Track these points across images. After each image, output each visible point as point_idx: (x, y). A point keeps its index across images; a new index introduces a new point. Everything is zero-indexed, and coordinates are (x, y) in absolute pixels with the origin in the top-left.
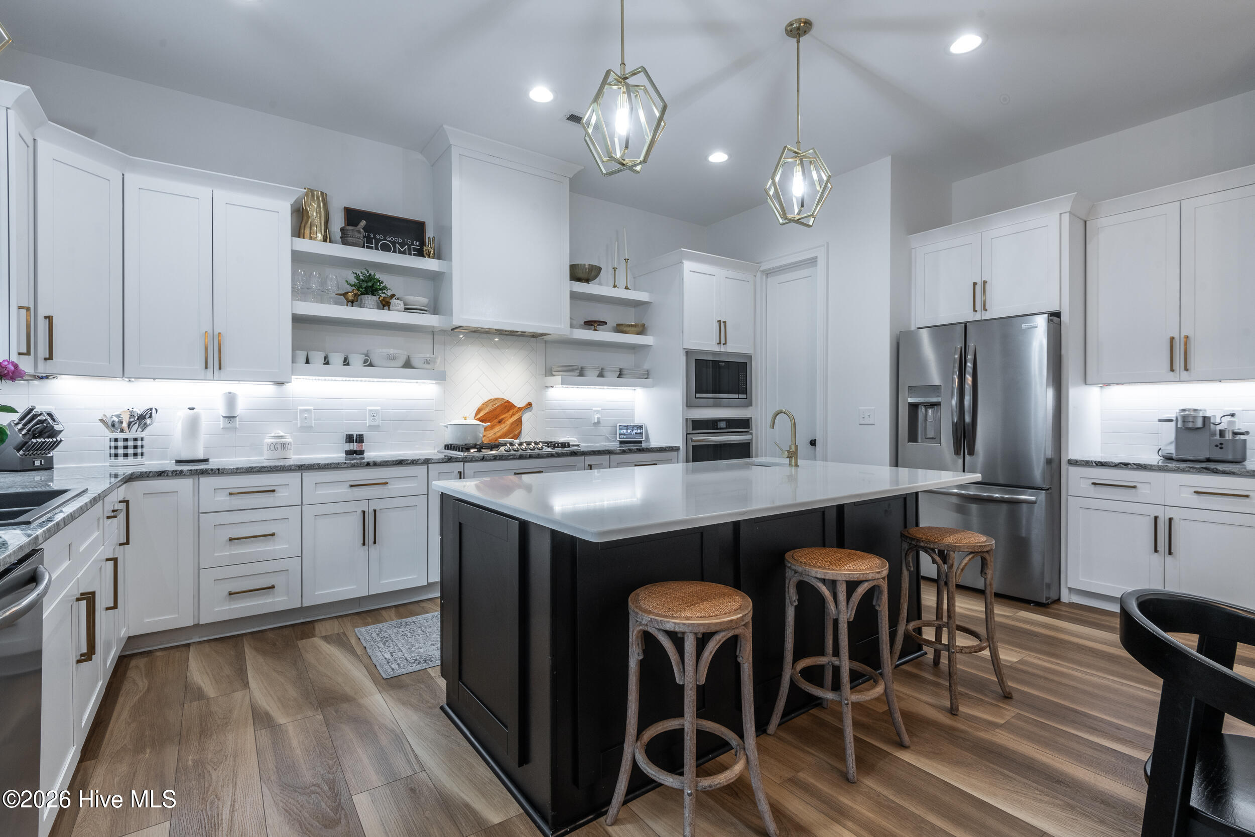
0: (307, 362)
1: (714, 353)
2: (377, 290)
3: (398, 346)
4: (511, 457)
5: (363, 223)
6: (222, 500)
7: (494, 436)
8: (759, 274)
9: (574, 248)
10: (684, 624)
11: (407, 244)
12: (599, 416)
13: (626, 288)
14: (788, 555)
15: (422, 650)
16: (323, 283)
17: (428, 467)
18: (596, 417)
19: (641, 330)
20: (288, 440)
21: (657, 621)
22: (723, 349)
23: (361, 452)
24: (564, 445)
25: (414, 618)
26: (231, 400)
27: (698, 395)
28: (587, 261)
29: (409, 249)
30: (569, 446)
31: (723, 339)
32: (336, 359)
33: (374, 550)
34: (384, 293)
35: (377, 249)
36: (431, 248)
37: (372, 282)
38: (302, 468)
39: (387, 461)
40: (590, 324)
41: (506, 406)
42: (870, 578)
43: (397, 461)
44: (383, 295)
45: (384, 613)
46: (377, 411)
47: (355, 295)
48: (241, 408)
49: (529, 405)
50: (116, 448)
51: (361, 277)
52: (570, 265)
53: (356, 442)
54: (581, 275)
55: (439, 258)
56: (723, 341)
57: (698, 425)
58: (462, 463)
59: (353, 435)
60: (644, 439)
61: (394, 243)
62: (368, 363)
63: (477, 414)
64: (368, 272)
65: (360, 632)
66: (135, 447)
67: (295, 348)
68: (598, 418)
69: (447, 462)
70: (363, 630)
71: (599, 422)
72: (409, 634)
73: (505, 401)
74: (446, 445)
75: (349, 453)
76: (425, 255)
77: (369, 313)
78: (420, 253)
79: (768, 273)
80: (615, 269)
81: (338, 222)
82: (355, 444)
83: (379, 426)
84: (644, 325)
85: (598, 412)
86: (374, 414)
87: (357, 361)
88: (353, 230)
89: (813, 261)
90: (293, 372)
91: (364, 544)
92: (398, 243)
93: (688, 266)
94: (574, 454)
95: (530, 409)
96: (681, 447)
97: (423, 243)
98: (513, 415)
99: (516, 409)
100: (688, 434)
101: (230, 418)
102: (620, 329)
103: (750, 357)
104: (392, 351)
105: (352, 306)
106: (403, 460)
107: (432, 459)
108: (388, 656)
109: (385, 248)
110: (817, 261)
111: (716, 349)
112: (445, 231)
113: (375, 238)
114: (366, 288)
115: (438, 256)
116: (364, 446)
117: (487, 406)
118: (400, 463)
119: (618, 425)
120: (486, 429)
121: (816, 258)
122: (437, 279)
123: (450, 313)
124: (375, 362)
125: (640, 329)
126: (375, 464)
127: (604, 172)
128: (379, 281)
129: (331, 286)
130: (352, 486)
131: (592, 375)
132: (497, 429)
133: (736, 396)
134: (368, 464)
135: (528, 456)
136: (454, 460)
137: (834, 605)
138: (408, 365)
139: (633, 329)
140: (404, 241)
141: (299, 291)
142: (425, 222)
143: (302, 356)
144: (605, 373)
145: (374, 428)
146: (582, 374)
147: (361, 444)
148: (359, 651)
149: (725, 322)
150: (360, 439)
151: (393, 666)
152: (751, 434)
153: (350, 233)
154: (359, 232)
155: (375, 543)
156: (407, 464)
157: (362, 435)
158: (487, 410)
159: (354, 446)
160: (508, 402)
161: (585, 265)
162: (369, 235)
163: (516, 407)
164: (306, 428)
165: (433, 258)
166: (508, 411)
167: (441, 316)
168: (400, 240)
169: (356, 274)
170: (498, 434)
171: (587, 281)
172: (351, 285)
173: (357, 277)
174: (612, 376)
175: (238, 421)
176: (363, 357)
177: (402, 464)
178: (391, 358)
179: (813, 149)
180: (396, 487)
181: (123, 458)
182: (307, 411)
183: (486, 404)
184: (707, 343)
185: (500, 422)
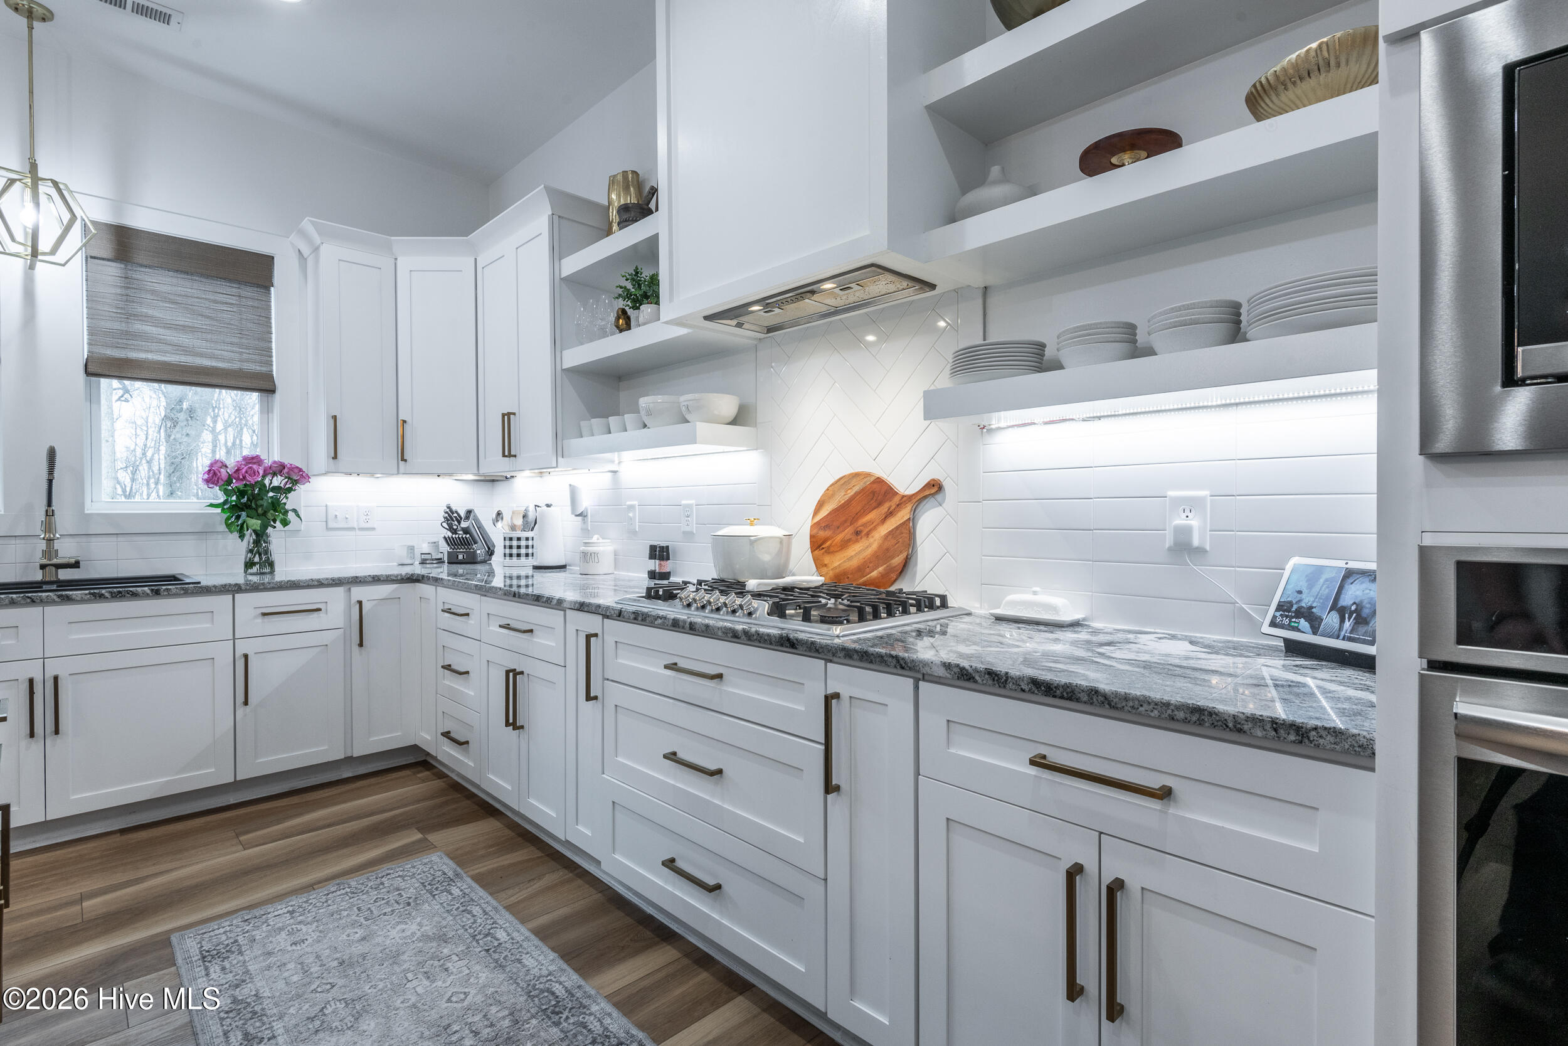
4: (659, 621)
7: (846, 567)
17: (565, 615)
26: (573, 492)
32: (614, 425)
33: (523, 740)
38: (478, 589)
39: (528, 595)
41: (873, 493)
43: (534, 595)
46: (689, 506)
48: (586, 502)
49: (934, 488)
50: (511, 547)
58: (600, 617)
62: (644, 425)
63: (815, 513)
66: (527, 547)
69: (581, 610)
73: (872, 479)
86: (688, 513)
87: (632, 423)
95: (939, 497)
98: (890, 514)
99: (896, 500)
100: (1435, 669)
106: (539, 596)
107: (567, 601)
117: (842, 490)
124: (646, 422)
126: (520, 597)
134: (514, 596)
135: (687, 625)
136: (586, 609)
145: (688, 536)
147: (663, 562)
150: (664, 554)
156: (543, 602)
158: (833, 504)
160: (879, 481)
163: (899, 494)
166: (880, 504)
170: (856, 563)
175: (589, 521)
177: (539, 601)
180: (539, 643)
181: (515, 558)
182: (632, 507)
183: (833, 489)
185: (859, 533)
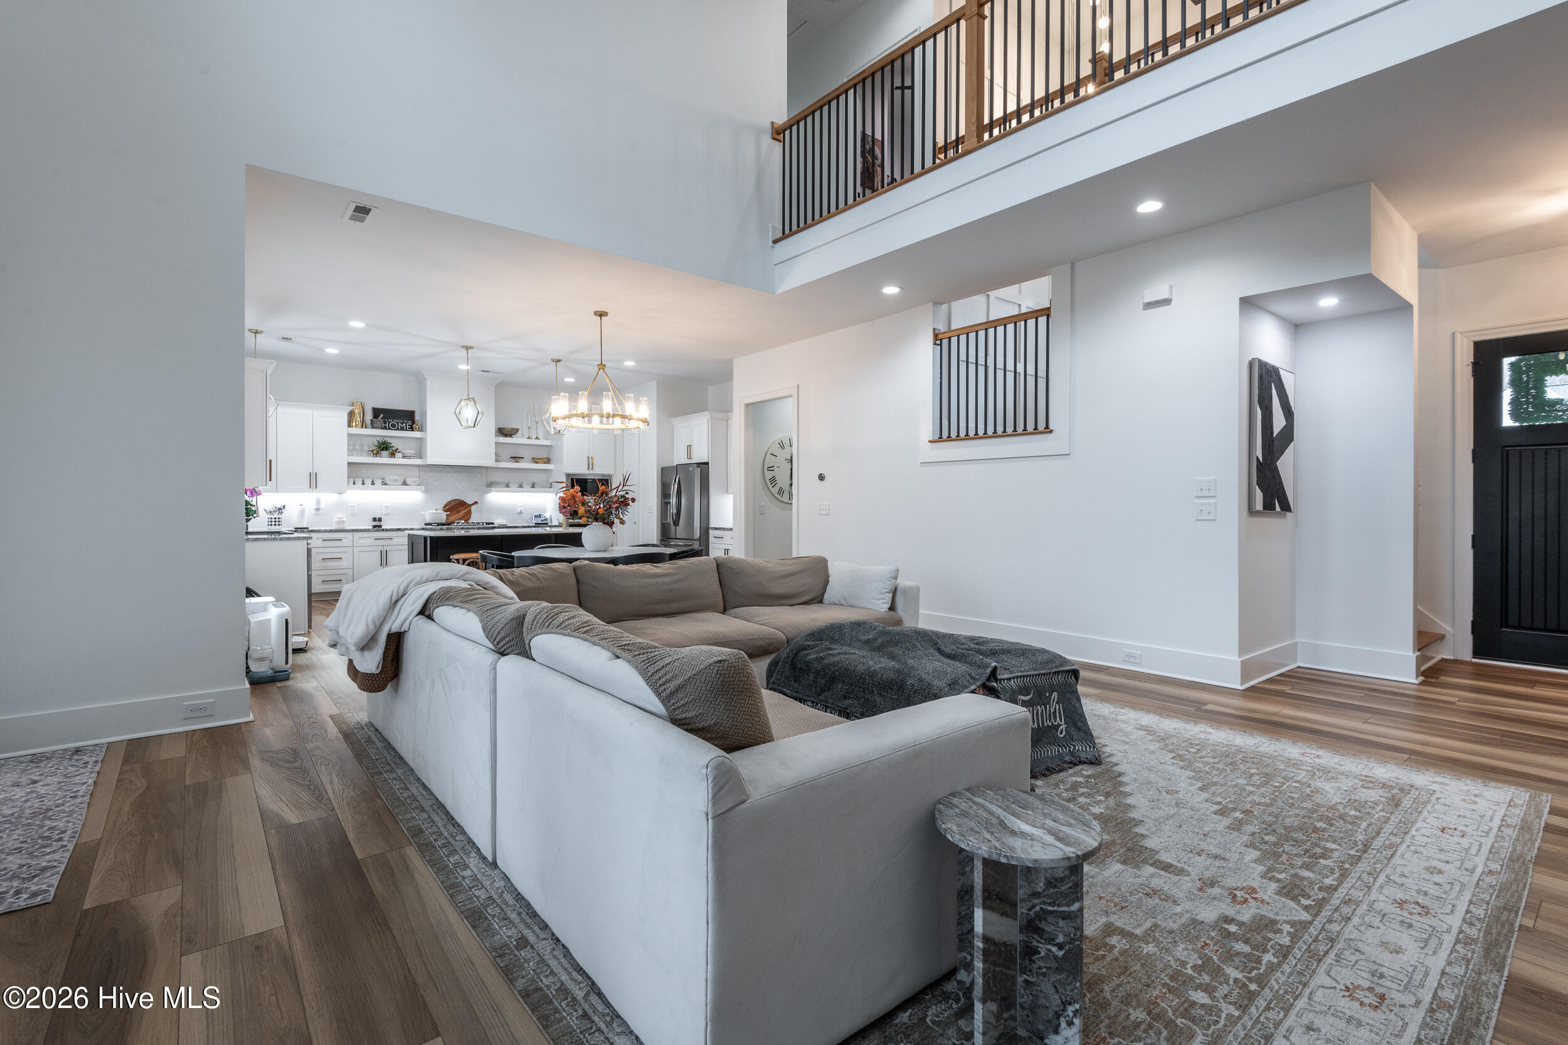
0: (354, 484)
1: (586, 474)
2: (388, 449)
3: (399, 475)
4: (457, 528)
5: (382, 415)
6: (320, 543)
7: (453, 520)
9: (497, 420)
11: (405, 424)
12: (522, 509)
13: (537, 438)
16: (362, 445)
17: (411, 531)
18: (520, 510)
19: (548, 461)
20: (344, 519)
22: (591, 472)
23: (380, 526)
24: (489, 524)
26: (318, 502)
28: (510, 425)
29: (407, 428)
31: (590, 465)
32: (368, 482)
34: (392, 450)
35: (388, 429)
36: (417, 426)
37: (386, 445)
38: (353, 531)
39: (392, 529)
40: (516, 459)
41: (462, 503)
43: (395, 529)
46: (388, 506)
47: (378, 451)
48: (322, 506)
49: (476, 503)
50: (270, 520)
52: (497, 429)
53: (378, 521)
54: (504, 434)
55: (422, 431)
56: (590, 469)
59: (376, 518)
60: (549, 521)
61: (398, 425)
62: (384, 483)
63: (443, 508)
64: (384, 440)
66: (278, 521)
67: (349, 477)
71: (521, 513)
73: (461, 500)
75: (374, 527)
76: (414, 430)
77: (384, 459)
78: (412, 429)
80: (529, 428)
81: (369, 416)
83: (389, 513)
84: (549, 459)
86: (387, 508)
87: (378, 482)
88: (377, 420)
90: (348, 489)
91: (381, 565)
95: (476, 505)
97: (413, 422)
98: (465, 507)
101: (317, 509)
102: (535, 460)
103: (610, 476)
104: (396, 478)
105: (376, 457)
107: (415, 528)
109: (394, 428)
111: (587, 472)
112: (424, 414)
113: (388, 423)
114: (383, 448)
115: (421, 429)
116: (382, 523)
118: (399, 530)
119: (534, 514)
120: (449, 515)
122: (421, 441)
123: (426, 458)
124: (387, 483)
125: (546, 460)
126: (387, 530)
128: (389, 444)
129: (366, 448)
130: (375, 540)
131: (513, 487)
132: (456, 516)
134: (383, 530)
138: (405, 483)
139: (542, 461)
140: (403, 423)
141: (351, 451)
142: (414, 412)
143: (352, 481)
144: (510, 485)
145: (386, 514)
146: (508, 486)
147: (380, 522)
149: (592, 459)
150: (380, 520)
153: (375, 422)
154: (380, 421)
155: (386, 565)
156: (402, 530)
157: (381, 518)
158: (450, 506)
159: (377, 523)
160: (463, 501)
161: (506, 428)
162: (385, 422)
163: (468, 504)
164: (353, 514)
165: (419, 432)
166: (462, 506)
167: (422, 459)
168: (401, 423)
169: (378, 440)
170: (456, 519)
171: (511, 436)
172: (375, 447)
173: (379, 443)
174: (527, 487)
175: (321, 510)
176: (381, 481)
178: (396, 481)
180: (396, 541)
181: (273, 526)
182: (354, 506)
183: (449, 503)
184: (580, 469)
185: (458, 512)
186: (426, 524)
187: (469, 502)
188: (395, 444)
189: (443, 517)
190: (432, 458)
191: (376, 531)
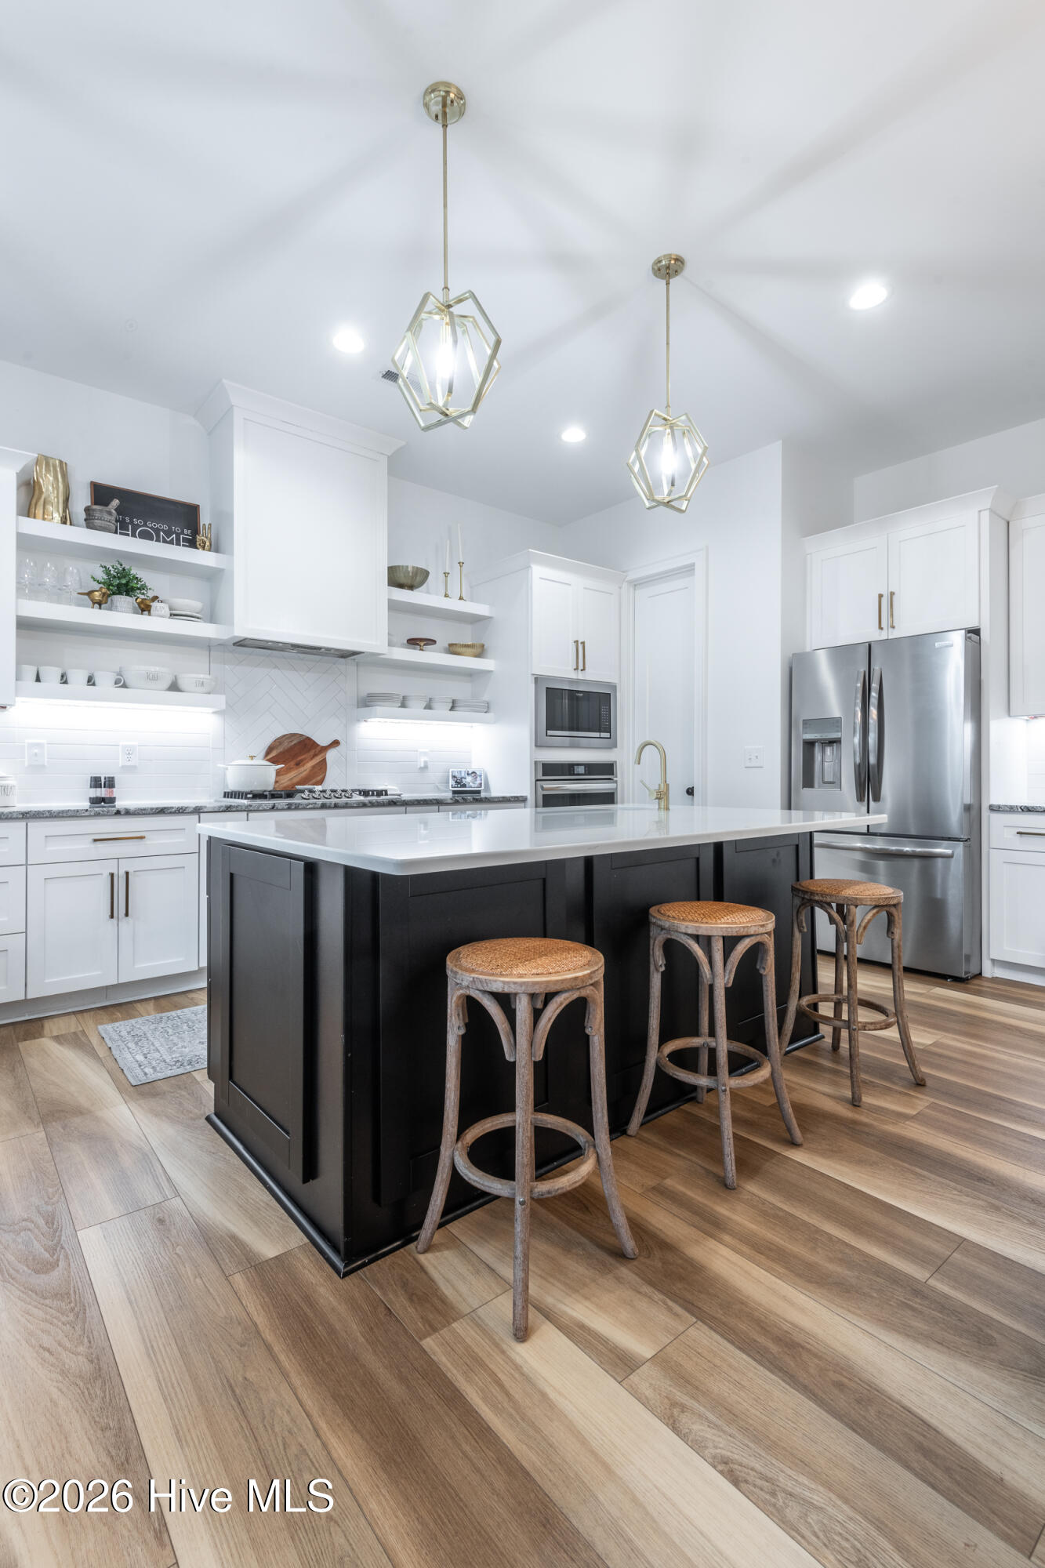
0: (38, 679)
1: (571, 681)
2: (133, 589)
3: (162, 663)
4: (310, 806)
5: (116, 503)
7: (289, 783)
8: (625, 585)
9: (395, 540)
10: (515, 983)
11: (175, 532)
12: (426, 759)
13: (461, 598)
14: (653, 911)
15: (187, 1050)
16: (60, 578)
17: (199, 817)
18: (422, 760)
19: (480, 651)
20: (10, 783)
21: (481, 981)
22: (581, 676)
23: (112, 800)
24: (380, 793)
25: (179, 1012)
27: (550, 732)
28: (408, 562)
29: (178, 539)
30: (386, 794)
31: (580, 663)
32: (77, 676)
33: (126, 925)
34: (143, 594)
35: (134, 535)
36: (206, 537)
37: (127, 579)
38: (28, 816)
39: (144, 809)
40: (413, 642)
41: (306, 744)
42: (752, 933)
43: (157, 809)
44: (142, 597)
45: (138, 1006)
46: (131, 747)
47: (104, 594)
49: (336, 743)
51: (112, 572)
52: (389, 568)
53: (105, 787)
54: (403, 580)
55: (217, 551)
56: (581, 667)
57: (550, 770)
58: (245, 813)
59: (100, 778)
60: (483, 788)
61: (157, 531)
62: (121, 683)
63: (268, 753)
64: (121, 565)
65: (106, 1030)
67: (20, 662)
68: (426, 762)
69: (225, 811)
70: (109, 1027)
71: (425, 768)
72: (170, 1031)
73: (304, 737)
74: (225, 793)
75: (95, 801)
76: (198, 546)
77: (122, 618)
78: (192, 543)
79: (636, 584)
80: (446, 574)
81: (82, 500)
82: (103, 789)
83: (135, 767)
84: (483, 646)
85: (425, 754)
86: (129, 752)
87: (105, 680)
88: (101, 511)
89: (690, 569)
90: (19, 693)
91: (112, 916)
92: (163, 531)
93: (538, 571)
94: (393, 803)
95: (337, 747)
96: (529, 797)
97: (195, 531)
98: (315, 755)
99: (319, 748)
100: (537, 780)
102: (452, 649)
103: (614, 687)
104: (153, 669)
105: (100, 608)
106: (165, 808)
107: (205, 807)
108: (140, 1058)
109: (145, 536)
110: (694, 569)
111: (573, 675)
112: (225, 517)
113: (132, 522)
114: (119, 586)
115: (215, 548)
116: (116, 792)
117: (280, 743)
118: (162, 811)
119: (451, 770)
120: (278, 773)
121: (693, 565)
122: (213, 578)
123: (228, 621)
124: (128, 683)
125: (479, 650)
126: (128, 813)
127: (423, 425)
128: (137, 578)
129: (72, 582)
130: (95, 840)
131: (417, 707)
132: (292, 774)
133: (597, 734)
134: (118, 813)
135: (333, 805)
136: (234, 809)
137: (709, 967)
138: (174, 687)
139: (469, 650)
140: (170, 528)
141: (26, 587)
142: (199, 506)
143: (30, 671)
144: (434, 705)
145: (127, 769)
146: (403, 705)
147: (111, 790)
148: (102, 1053)
149: (583, 643)
150: (110, 783)
151: (146, 1070)
152: (616, 782)
153: (97, 515)
154: (110, 513)
155: (127, 914)
156: (171, 813)
157: (113, 778)
158: (281, 749)
159: (102, 792)
160: (309, 739)
161: (407, 567)
162: (124, 520)
163: (318, 745)
164: (36, 768)
165: (210, 550)
166: (309, 751)
167: (219, 626)
168: (165, 527)
169: (105, 567)
170: (295, 780)
171: (411, 587)
172: (98, 581)
173: (107, 572)
174: (442, 709)
176: (113, 677)
177: (164, 813)
178: (153, 678)
179: (686, 414)
180: (155, 843)
182: (36, 746)
183: (279, 741)
184: (561, 669)
185: (298, 764)
186: (227, 795)
187: (322, 740)
188: (153, 582)
189: (267, 775)
190: (248, 623)
191: (97, 815)
